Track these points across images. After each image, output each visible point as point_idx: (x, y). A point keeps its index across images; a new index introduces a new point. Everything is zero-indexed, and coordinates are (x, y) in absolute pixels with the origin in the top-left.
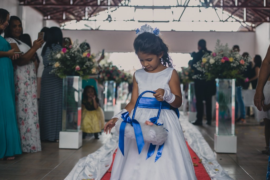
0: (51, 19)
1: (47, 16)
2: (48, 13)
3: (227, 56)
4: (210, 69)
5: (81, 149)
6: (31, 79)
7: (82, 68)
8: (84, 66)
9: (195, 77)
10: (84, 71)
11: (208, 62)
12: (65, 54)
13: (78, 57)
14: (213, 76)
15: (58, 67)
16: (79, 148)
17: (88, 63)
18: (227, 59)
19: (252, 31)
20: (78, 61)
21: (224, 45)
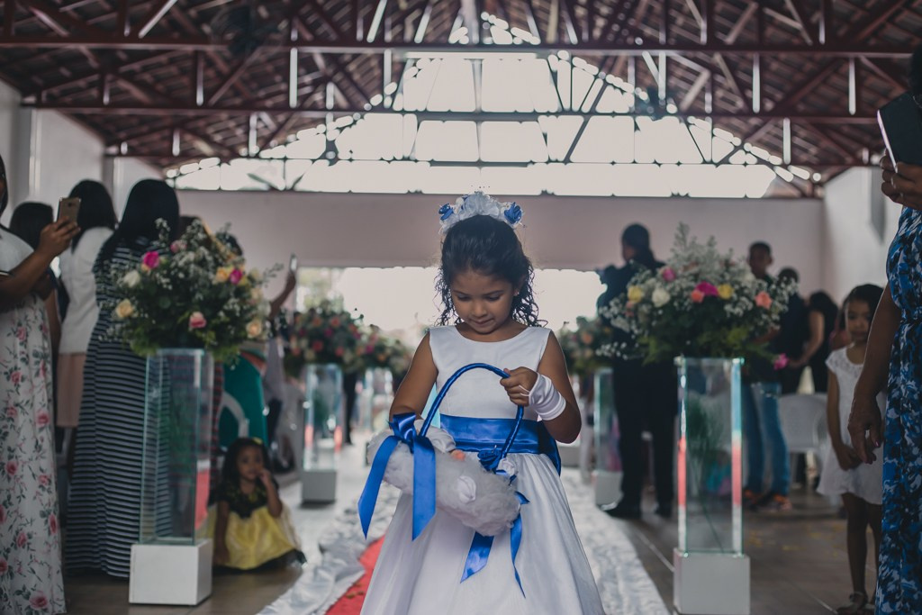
0: (133, 153)
1: (119, 144)
2: (122, 135)
3: (713, 281)
4: (654, 323)
5: (208, 604)
6: (33, 360)
7: (214, 322)
8: (222, 314)
9: (606, 349)
10: (220, 330)
11: (647, 300)
12: (155, 270)
13: (201, 281)
14: (666, 347)
15: (129, 317)
16: (200, 604)
17: (233, 304)
18: (713, 289)
19: (813, 196)
20: (199, 296)
21: (702, 241)
